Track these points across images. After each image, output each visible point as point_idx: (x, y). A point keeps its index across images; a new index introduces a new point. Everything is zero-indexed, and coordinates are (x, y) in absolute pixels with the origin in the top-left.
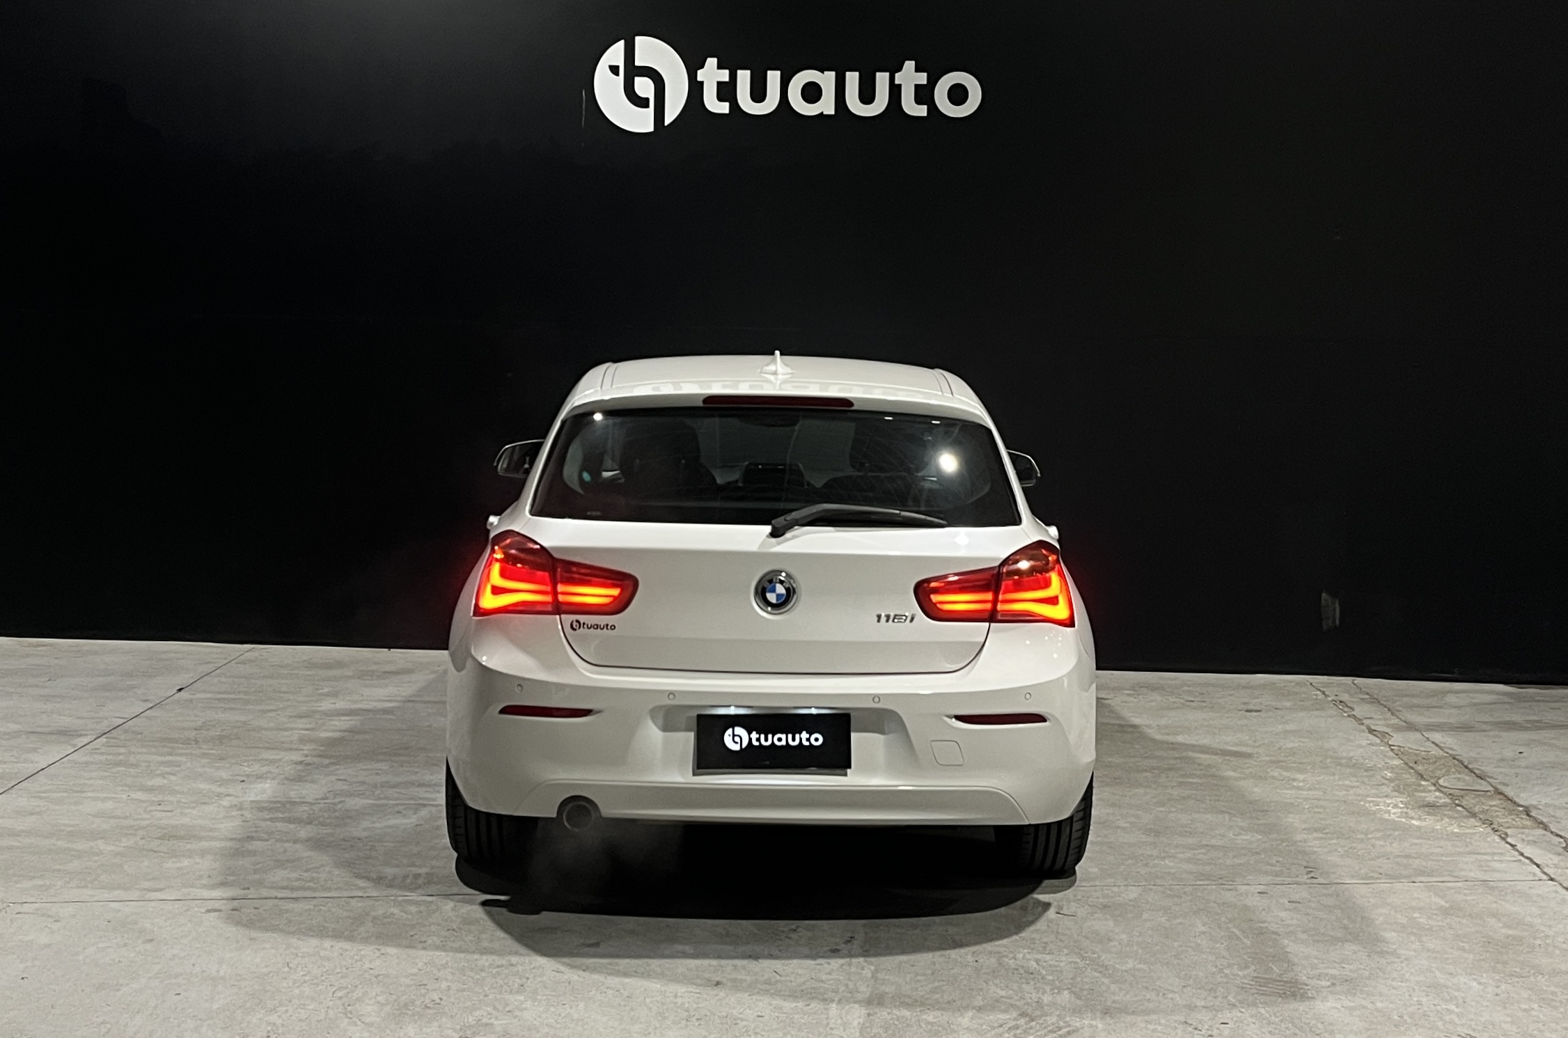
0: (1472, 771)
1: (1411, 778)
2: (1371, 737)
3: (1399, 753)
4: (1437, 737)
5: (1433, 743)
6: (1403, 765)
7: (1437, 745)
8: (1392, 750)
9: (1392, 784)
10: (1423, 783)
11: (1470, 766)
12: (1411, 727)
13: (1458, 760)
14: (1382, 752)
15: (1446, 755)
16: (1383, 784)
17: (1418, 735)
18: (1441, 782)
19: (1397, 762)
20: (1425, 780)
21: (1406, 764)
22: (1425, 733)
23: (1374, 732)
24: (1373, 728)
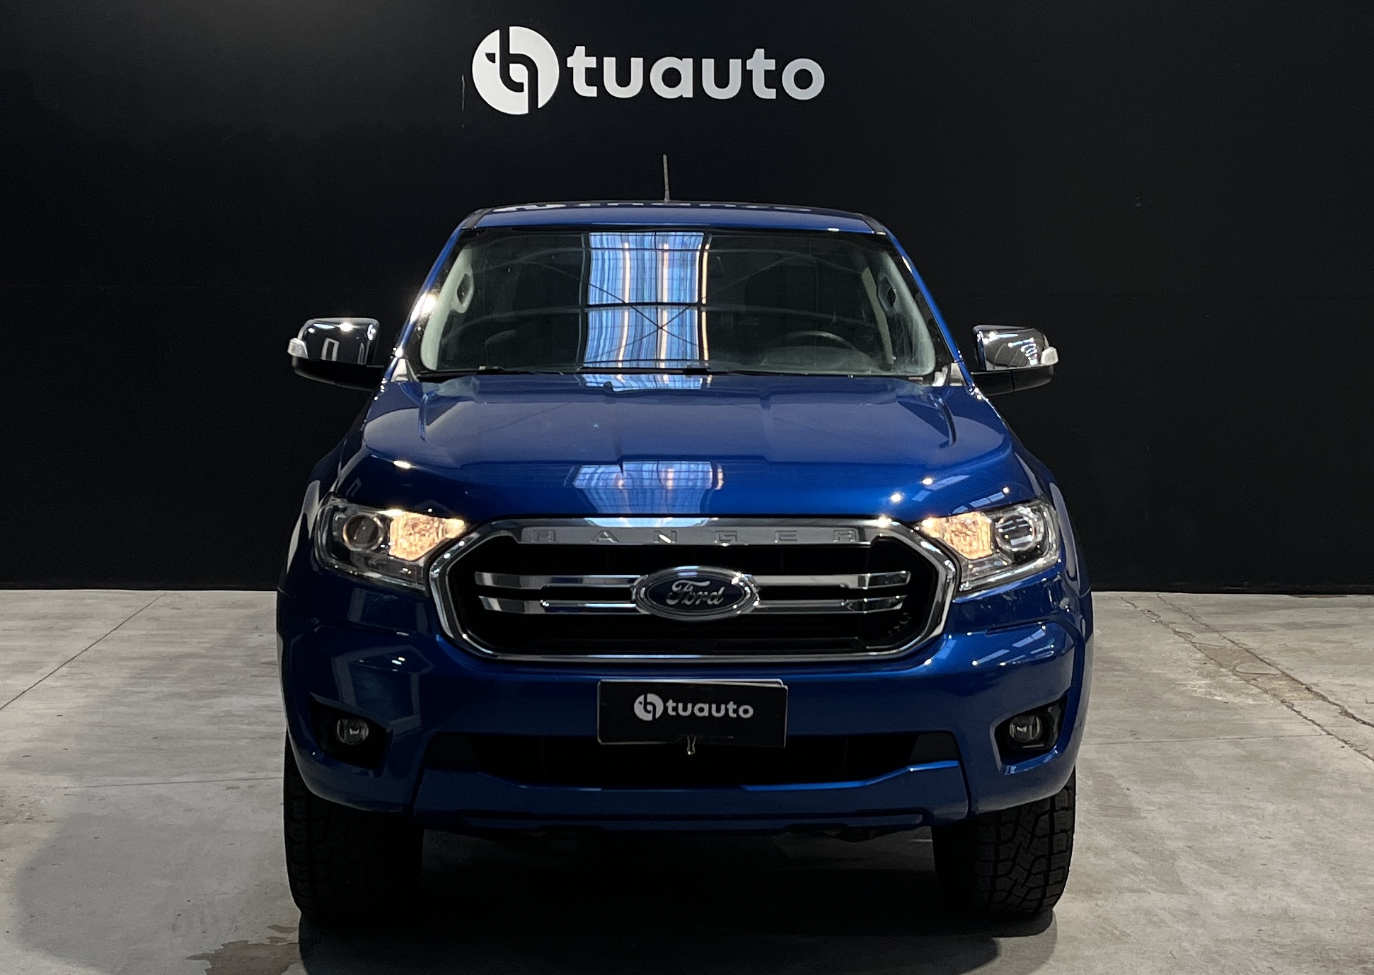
0: (1262, 660)
1: (1211, 667)
2: (1176, 636)
3: (1200, 648)
4: (1232, 635)
5: (1229, 640)
6: (1205, 658)
7: (1233, 642)
8: (1195, 647)
9: (1197, 671)
10: (1222, 670)
11: (1260, 657)
12: (1209, 628)
13: (1250, 652)
14: (1187, 647)
15: (1240, 649)
16: (1190, 672)
17: (1216, 635)
18: (1238, 669)
19: (1199, 655)
20: (1223, 667)
21: (1206, 656)
22: (1222, 634)
23: (1180, 634)
24: (1177, 630)
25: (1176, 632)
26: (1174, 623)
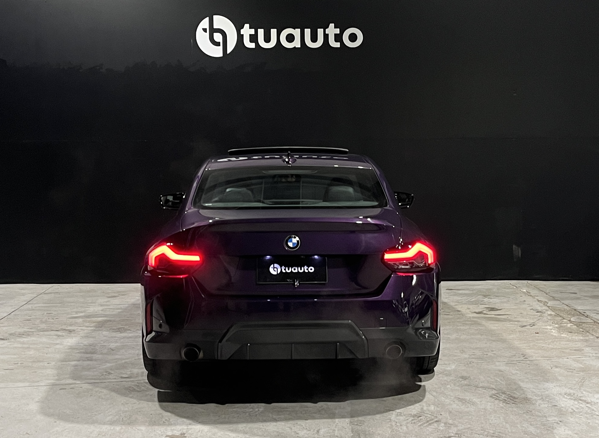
0: (583, 315)
1: (558, 319)
2: (539, 303)
3: (552, 309)
4: (567, 302)
7: (567, 305)
8: (549, 308)
10: (564, 320)
12: (555, 299)
13: (577, 311)
14: (545, 309)
15: (571, 309)
17: (558, 302)
18: (572, 320)
21: (555, 313)
22: (562, 301)
23: (540, 301)
24: (539, 300)
25: (538, 301)
26: (538, 296)
